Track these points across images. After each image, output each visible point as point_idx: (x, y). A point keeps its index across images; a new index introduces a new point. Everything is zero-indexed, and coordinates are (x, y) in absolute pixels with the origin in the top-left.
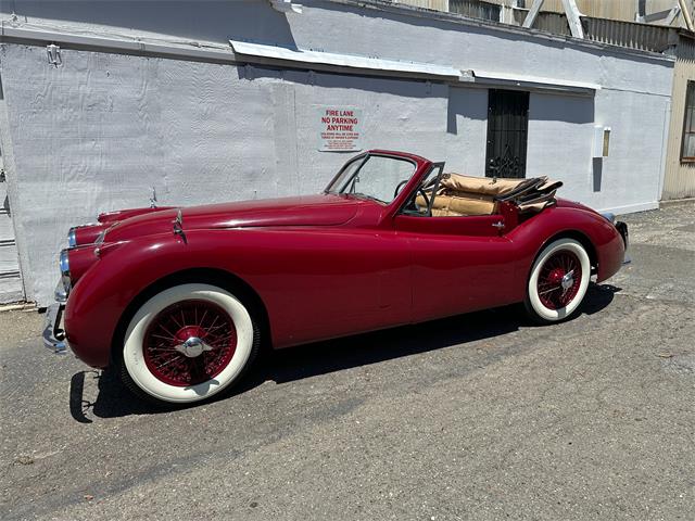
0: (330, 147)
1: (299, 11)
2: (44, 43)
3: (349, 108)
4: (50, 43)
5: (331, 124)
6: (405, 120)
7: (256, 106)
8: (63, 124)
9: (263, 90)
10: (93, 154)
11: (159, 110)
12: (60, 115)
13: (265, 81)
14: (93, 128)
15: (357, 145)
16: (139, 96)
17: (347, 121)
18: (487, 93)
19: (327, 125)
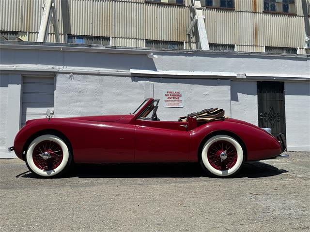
0: (169, 105)
1: (157, 57)
2: (69, 73)
3: (178, 91)
4: (71, 73)
5: (169, 97)
6: (206, 95)
7: (138, 91)
8: (71, 97)
9: (141, 85)
10: (79, 106)
11: (102, 92)
12: (70, 95)
13: (142, 82)
14: (80, 98)
15: (182, 105)
16: (96, 88)
17: (177, 96)
18: (256, 83)
19: (167, 97)
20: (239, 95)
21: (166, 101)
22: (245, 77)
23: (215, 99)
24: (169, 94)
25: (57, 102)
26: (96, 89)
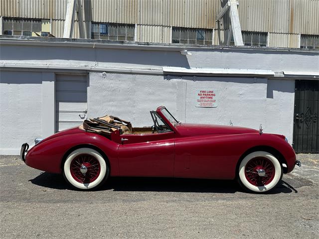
0: (201, 105)
1: (191, 54)
2: (102, 72)
3: (211, 90)
4: (104, 71)
5: (202, 96)
6: (241, 94)
7: (170, 90)
8: (104, 96)
9: (174, 85)
10: (112, 106)
11: (135, 92)
12: (104, 93)
13: (174, 80)
14: (113, 97)
15: (215, 104)
16: (128, 87)
17: (210, 95)
18: (294, 82)
19: (200, 96)
20: (275, 92)
21: (199, 101)
22: (283, 76)
23: (250, 98)
24: (202, 94)
25: (90, 102)
26: (128, 89)
